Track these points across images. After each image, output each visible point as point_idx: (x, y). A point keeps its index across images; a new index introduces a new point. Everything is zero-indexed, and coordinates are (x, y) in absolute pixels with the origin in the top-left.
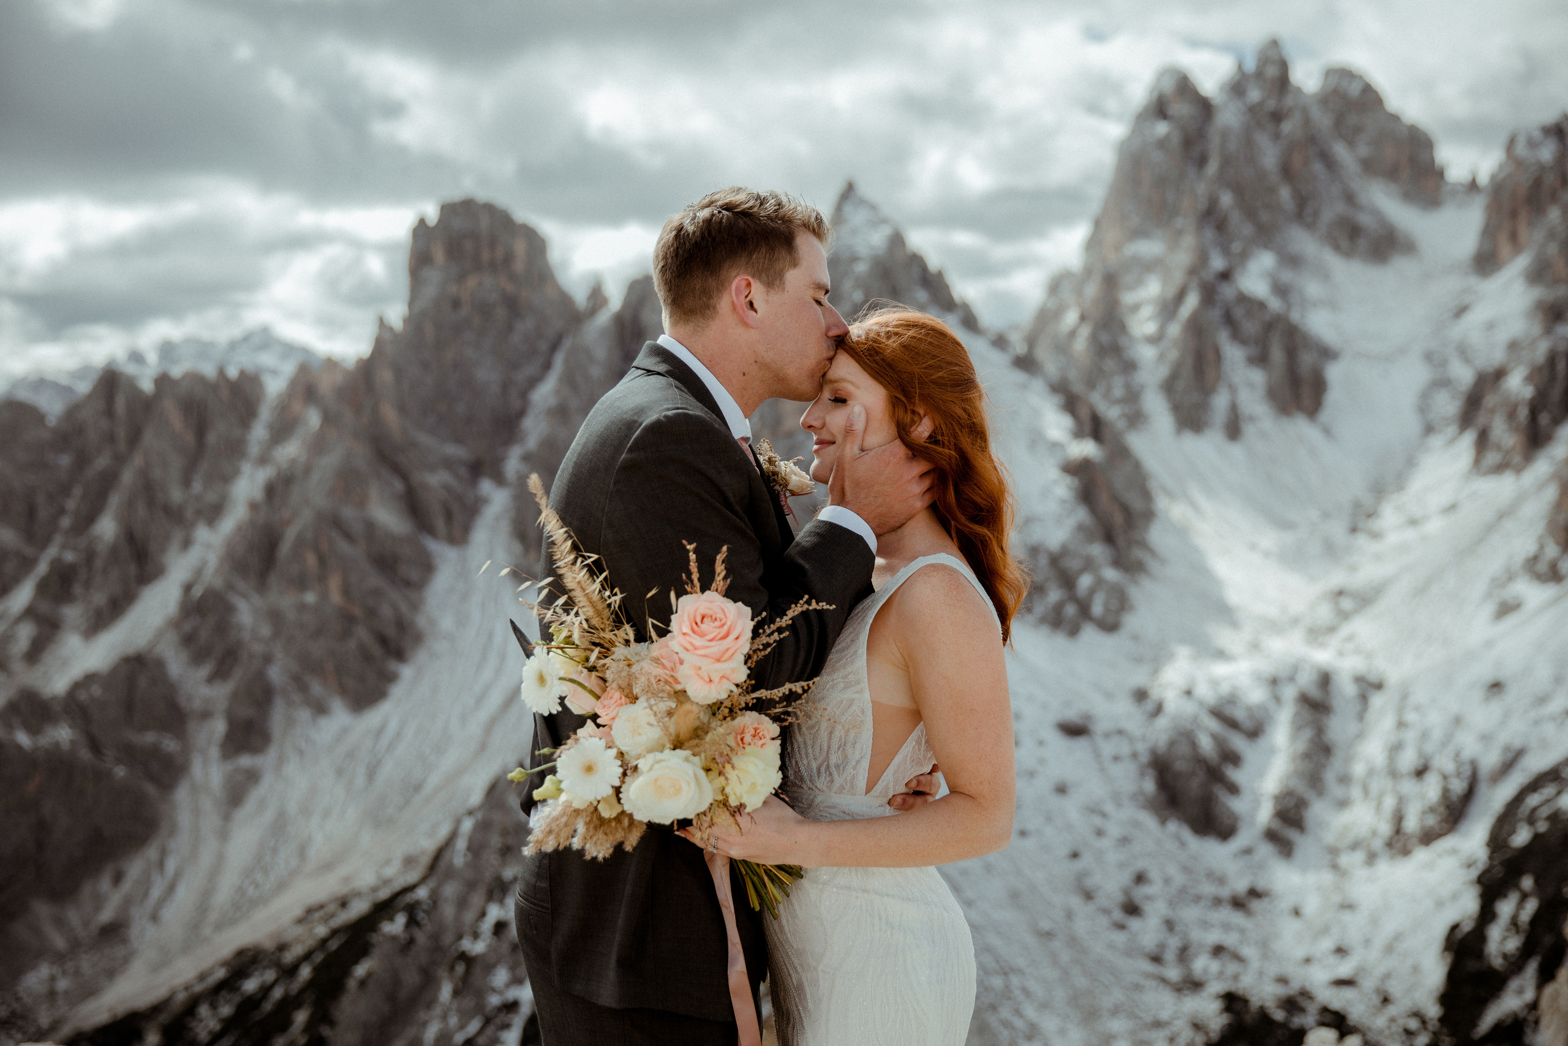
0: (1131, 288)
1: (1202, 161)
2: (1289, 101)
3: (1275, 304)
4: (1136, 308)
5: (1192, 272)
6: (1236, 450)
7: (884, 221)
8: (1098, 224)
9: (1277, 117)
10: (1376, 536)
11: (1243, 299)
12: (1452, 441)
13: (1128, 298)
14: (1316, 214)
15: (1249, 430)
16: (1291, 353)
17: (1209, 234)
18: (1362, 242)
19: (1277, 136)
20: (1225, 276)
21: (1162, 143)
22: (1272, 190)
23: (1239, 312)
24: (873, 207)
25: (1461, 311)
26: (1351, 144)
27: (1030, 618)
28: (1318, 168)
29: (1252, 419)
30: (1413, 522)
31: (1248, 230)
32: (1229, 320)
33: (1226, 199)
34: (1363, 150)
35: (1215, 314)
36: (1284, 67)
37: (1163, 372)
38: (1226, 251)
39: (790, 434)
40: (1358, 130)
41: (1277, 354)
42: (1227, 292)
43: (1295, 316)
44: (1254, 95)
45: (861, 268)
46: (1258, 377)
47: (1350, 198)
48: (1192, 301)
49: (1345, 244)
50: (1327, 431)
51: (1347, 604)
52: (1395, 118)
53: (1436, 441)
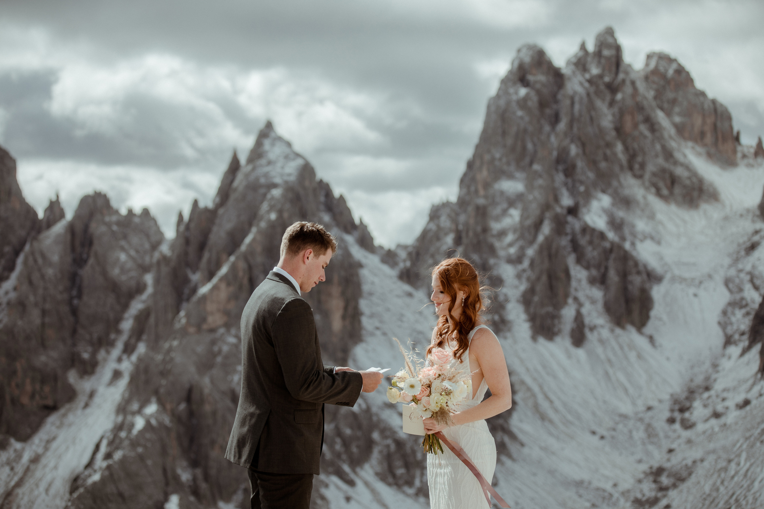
0: (497, 219)
1: (556, 119)
2: (621, 76)
3: (611, 235)
4: (502, 234)
5: (546, 207)
6: (580, 353)
7: (298, 155)
8: (470, 165)
9: (613, 88)
10: (687, 425)
11: (586, 229)
12: (744, 352)
13: (496, 226)
14: (642, 166)
15: (592, 337)
16: (624, 275)
17: (560, 178)
18: (677, 190)
19: (612, 103)
20: (573, 211)
21: (523, 103)
22: (608, 145)
23: (583, 241)
24: (289, 144)
25: (753, 247)
26: (669, 114)
27: (411, 491)
28: (643, 128)
29: (592, 329)
30: (717, 415)
31: (591, 175)
32: (576, 247)
33: (574, 150)
34: (677, 119)
35: (565, 241)
36: (618, 49)
37: (523, 287)
38: (573, 192)
39: (212, 330)
40: (674, 102)
41: (613, 276)
42: (574, 223)
43: (627, 246)
44: (595, 71)
45: (276, 193)
46: (597, 293)
47: (668, 155)
48: (546, 229)
49: (665, 192)
50: (651, 339)
51: (665, 480)
52: (703, 94)
53: (734, 351)
